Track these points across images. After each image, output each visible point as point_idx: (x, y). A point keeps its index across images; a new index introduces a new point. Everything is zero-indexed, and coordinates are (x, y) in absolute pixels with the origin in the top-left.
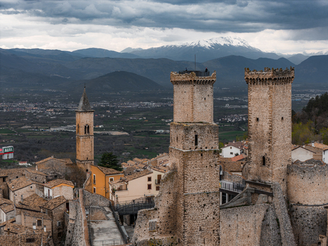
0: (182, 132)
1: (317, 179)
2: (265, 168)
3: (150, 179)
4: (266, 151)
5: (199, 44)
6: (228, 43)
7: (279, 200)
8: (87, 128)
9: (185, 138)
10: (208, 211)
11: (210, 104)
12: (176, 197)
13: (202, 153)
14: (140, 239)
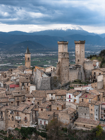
0: (61, 54)
1: (90, 64)
2: (79, 62)
3: (51, 69)
4: (79, 58)
5: (62, 29)
6: (74, 29)
7: (82, 69)
8: (29, 59)
9: (62, 55)
10: (67, 70)
11: (67, 49)
12: (60, 68)
13: (65, 58)
14: (53, 76)
